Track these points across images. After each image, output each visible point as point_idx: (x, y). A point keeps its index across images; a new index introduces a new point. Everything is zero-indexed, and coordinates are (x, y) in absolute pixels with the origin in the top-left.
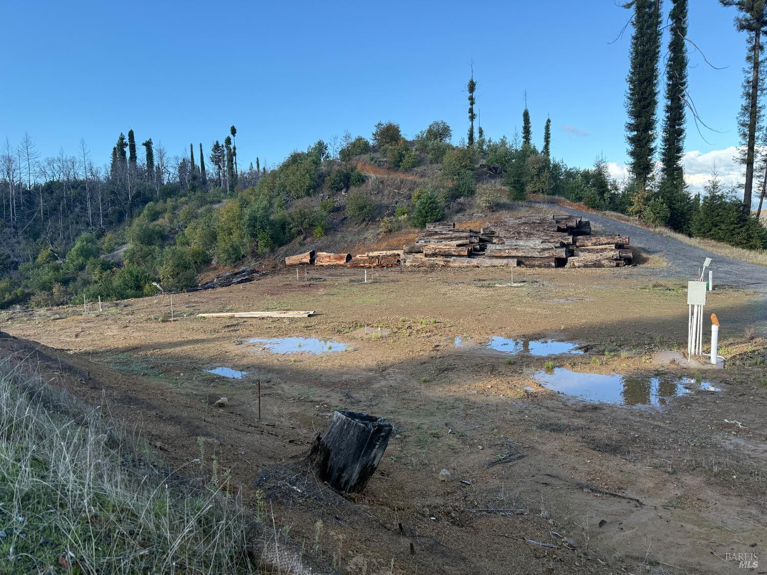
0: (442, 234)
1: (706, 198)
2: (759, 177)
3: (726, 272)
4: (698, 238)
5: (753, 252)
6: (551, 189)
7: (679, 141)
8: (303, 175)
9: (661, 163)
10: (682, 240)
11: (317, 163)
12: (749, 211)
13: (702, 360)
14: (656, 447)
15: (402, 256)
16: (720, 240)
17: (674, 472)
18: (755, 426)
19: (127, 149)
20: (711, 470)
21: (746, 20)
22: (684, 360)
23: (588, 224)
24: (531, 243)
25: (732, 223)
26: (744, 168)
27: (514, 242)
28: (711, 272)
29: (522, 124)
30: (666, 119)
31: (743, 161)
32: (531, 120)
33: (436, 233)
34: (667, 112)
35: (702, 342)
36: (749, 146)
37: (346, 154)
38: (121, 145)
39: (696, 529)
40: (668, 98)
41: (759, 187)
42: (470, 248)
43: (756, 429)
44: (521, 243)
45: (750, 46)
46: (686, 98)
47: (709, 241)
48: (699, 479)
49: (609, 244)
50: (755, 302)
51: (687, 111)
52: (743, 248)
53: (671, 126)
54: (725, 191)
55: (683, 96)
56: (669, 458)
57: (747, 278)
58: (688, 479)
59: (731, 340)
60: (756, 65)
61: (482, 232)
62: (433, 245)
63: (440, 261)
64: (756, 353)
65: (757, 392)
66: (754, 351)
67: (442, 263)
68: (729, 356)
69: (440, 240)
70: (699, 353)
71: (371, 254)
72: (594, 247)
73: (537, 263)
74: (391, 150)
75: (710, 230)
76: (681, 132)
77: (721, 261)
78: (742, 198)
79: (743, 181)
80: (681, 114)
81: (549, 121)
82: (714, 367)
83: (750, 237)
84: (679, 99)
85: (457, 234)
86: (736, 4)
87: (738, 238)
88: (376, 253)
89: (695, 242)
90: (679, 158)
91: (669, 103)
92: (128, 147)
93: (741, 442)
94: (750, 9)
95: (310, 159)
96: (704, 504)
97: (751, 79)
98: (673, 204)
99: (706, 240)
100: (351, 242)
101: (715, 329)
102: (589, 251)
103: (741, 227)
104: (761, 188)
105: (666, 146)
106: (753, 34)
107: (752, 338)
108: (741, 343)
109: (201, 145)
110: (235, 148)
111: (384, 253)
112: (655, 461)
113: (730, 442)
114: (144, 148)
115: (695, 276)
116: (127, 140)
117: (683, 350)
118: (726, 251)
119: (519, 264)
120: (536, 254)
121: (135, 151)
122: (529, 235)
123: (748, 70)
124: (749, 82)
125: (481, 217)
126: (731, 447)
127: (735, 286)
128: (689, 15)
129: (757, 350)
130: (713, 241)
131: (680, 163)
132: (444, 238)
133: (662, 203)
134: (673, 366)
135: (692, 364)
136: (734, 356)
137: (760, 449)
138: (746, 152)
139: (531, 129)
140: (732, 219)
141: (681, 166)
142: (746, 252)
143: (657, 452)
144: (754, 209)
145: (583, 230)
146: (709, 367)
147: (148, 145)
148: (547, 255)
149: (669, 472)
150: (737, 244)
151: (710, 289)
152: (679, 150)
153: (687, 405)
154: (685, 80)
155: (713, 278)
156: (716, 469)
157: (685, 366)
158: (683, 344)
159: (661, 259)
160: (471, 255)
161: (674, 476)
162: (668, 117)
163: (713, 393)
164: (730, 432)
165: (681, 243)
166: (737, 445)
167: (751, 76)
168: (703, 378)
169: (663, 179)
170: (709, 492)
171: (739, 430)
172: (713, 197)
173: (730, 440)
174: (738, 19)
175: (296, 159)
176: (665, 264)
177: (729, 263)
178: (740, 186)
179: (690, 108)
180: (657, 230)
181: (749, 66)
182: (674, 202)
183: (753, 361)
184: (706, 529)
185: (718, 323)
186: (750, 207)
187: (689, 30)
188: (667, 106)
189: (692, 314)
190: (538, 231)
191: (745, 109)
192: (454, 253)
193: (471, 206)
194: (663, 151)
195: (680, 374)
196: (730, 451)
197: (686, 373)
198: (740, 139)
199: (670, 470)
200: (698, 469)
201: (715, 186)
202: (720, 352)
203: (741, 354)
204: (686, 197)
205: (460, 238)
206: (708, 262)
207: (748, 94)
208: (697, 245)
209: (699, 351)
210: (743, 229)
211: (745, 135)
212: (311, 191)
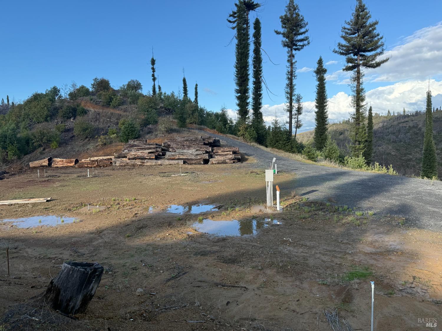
0: (139, 146)
1: (273, 128)
2: (295, 118)
3: (283, 165)
4: (270, 148)
5: (294, 154)
6: (200, 122)
7: (260, 99)
8: (42, 108)
9: (252, 110)
10: (263, 149)
11: (53, 100)
12: (291, 135)
13: (273, 209)
14: (253, 257)
15: (113, 160)
16: (280, 149)
17: (262, 269)
18: (297, 240)
20: (278, 265)
21: (286, 42)
22: (265, 210)
23: (219, 141)
24: (190, 151)
25: (284, 140)
26: (288, 114)
27: (181, 151)
28: (276, 165)
29: (182, 85)
30: (253, 88)
31: (288, 110)
32: (187, 83)
33: (135, 146)
34: (254, 84)
35: (273, 200)
36: (290, 103)
37: (72, 95)
39: (273, 297)
40: (254, 77)
41: (295, 123)
42: (156, 154)
43: (297, 242)
44: (185, 151)
45: (289, 55)
46: (262, 78)
47: (275, 149)
48: (273, 271)
49: (229, 151)
50: (295, 178)
51: (263, 84)
52: (290, 152)
53: (256, 92)
54: (281, 125)
55: (261, 77)
56: (259, 262)
57: (292, 167)
58: (269, 272)
59: (286, 198)
60: (292, 64)
61: (163, 145)
62: (133, 153)
63: (138, 162)
64: (296, 204)
65: (297, 223)
66: (295, 203)
67: (140, 163)
68: (285, 206)
69: (138, 150)
70: (272, 206)
71: (92, 159)
72: (222, 153)
73: (194, 162)
74: (104, 95)
75: (275, 144)
76: (260, 95)
77: (281, 159)
78: (288, 128)
79: (288, 120)
80: (260, 86)
81: (197, 85)
82: (279, 212)
83: (292, 147)
84: (259, 79)
85: (148, 146)
86: (282, 34)
87: (287, 148)
88: (96, 158)
89: (269, 149)
90: (260, 108)
91: (255, 80)
93: (291, 249)
94: (287, 37)
95: (47, 98)
96: (276, 284)
97: (290, 71)
98: (259, 131)
99: (273, 149)
100: (78, 151)
101: (278, 193)
102: (220, 155)
103: (288, 142)
104: (296, 124)
105: (254, 101)
106: (290, 49)
107: (294, 196)
108: (290, 199)
111: (101, 158)
112: (253, 264)
113: (286, 249)
115: (269, 167)
117: (265, 204)
118: (283, 154)
119: (184, 163)
120: (193, 157)
122: (189, 147)
123: (288, 66)
124: (289, 72)
125: (162, 136)
126: (287, 252)
127: (287, 171)
128: (262, 36)
129: (297, 202)
130: (277, 149)
131: (261, 110)
132: (140, 149)
133: (253, 131)
134: (261, 213)
135: (269, 211)
136: (287, 206)
137: (299, 251)
138: (289, 106)
139: (187, 89)
140: (284, 138)
141: (261, 112)
142: (291, 154)
143: (254, 259)
144: (293, 134)
145: (217, 144)
146: (276, 212)
148: (199, 158)
149: (260, 269)
150: (287, 151)
151: (276, 173)
152: (260, 104)
153: (267, 232)
154: (261, 69)
155: (277, 168)
156: (281, 265)
157: (266, 212)
158: (265, 201)
159: (254, 158)
160: (157, 158)
161: (262, 271)
162: (254, 87)
163: (278, 225)
164: (286, 244)
165: (263, 150)
166: (290, 251)
167: (289, 69)
168: (274, 218)
169: (253, 118)
170: (278, 277)
171: (291, 243)
172: (276, 128)
173: (287, 248)
174: (283, 41)
175: (37, 97)
176: (256, 161)
177: (284, 160)
178: (287, 123)
179: (264, 83)
180: (252, 144)
181: (288, 64)
182: (259, 130)
183: (295, 208)
184: (277, 296)
185: (279, 190)
186: (291, 133)
187: (262, 44)
188: (254, 82)
189: (268, 186)
190: (194, 144)
191: (288, 85)
192: (146, 157)
193: (156, 130)
194: (253, 104)
195: (263, 217)
196: (287, 254)
197: (267, 216)
198: (286, 100)
199: (260, 268)
200: (273, 266)
201: (276, 122)
202: (281, 204)
203: (290, 205)
204: (264, 128)
205: (150, 148)
206: (274, 159)
207: (288, 78)
208: (270, 151)
209: (272, 204)
210: (289, 143)
211: (288, 98)
212: (49, 118)
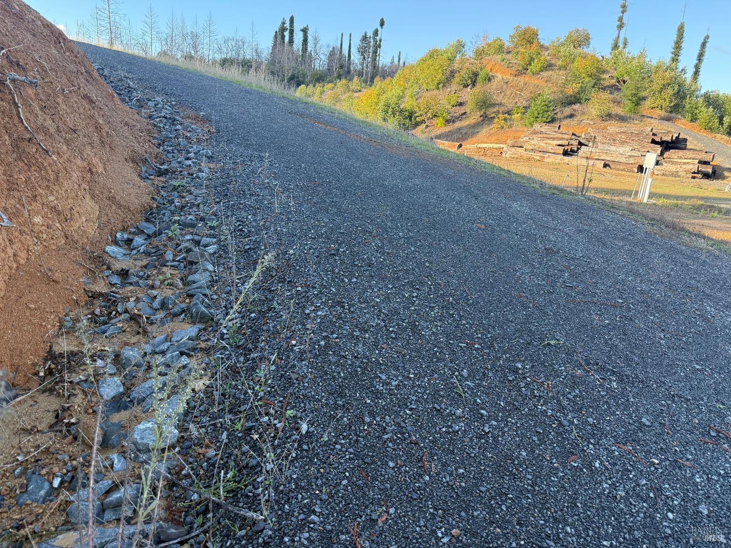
0: (546, 134)
6: (670, 107)
8: (436, 70)
11: (451, 60)
15: (505, 149)
19: (287, 34)
23: (685, 140)
24: (621, 150)
27: (606, 147)
33: (541, 133)
37: (480, 54)
38: (283, 29)
42: (566, 149)
44: (613, 148)
49: (693, 159)
61: (583, 136)
62: (536, 142)
63: (537, 156)
67: (538, 158)
69: (543, 139)
71: (479, 145)
72: (679, 161)
73: (621, 167)
74: (523, 53)
81: (707, 37)
85: (560, 135)
88: (484, 145)
92: (288, 31)
95: (445, 56)
102: (673, 163)
109: (350, 35)
110: (380, 41)
114: (302, 33)
116: (287, 25)
119: (605, 166)
120: (623, 160)
121: (293, 36)
122: (623, 143)
125: (589, 124)
132: (547, 138)
145: (679, 145)
147: (305, 31)
148: (632, 162)
160: (566, 153)
175: (433, 54)
190: (633, 140)
192: (550, 151)
193: (583, 113)
205: (562, 139)
212: (441, 85)
